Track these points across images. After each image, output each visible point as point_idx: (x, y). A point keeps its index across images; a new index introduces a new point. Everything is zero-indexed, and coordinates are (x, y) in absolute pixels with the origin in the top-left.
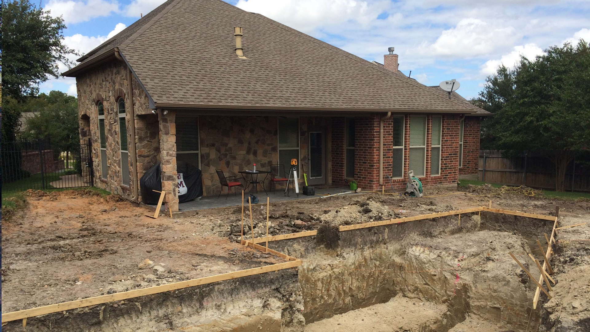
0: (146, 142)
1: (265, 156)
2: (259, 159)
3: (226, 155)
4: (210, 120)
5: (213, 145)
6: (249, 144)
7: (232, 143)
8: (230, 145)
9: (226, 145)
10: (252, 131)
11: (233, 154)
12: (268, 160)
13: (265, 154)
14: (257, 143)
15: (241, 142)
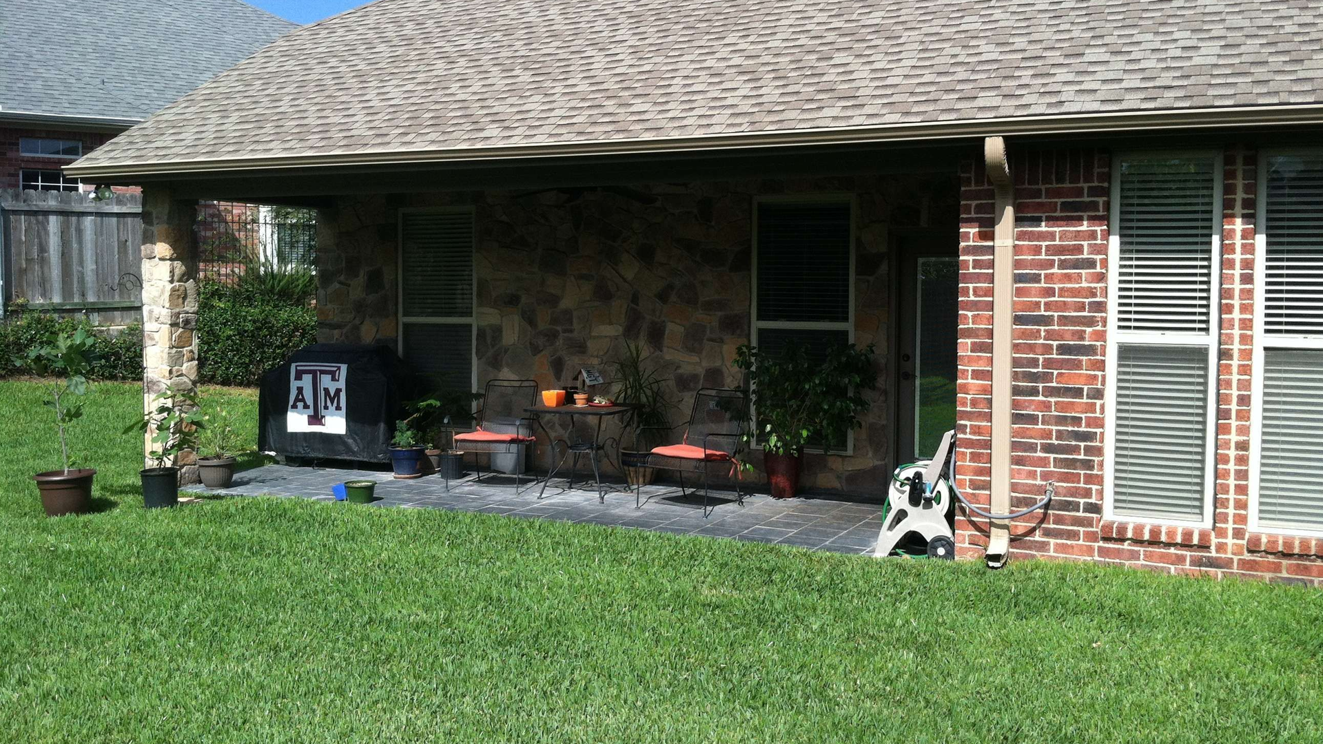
0: (338, 286)
1: (692, 350)
2: (668, 357)
3: (552, 336)
4: (504, 218)
5: (513, 300)
6: (635, 299)
7: (572, 296)
8: (565, 303)
9: (553, 300)
10: (646, 255)
11: (575, 334)
12: (705, 364)
13: (693, 341)
14: (663, 297)
15: (604, 294)
